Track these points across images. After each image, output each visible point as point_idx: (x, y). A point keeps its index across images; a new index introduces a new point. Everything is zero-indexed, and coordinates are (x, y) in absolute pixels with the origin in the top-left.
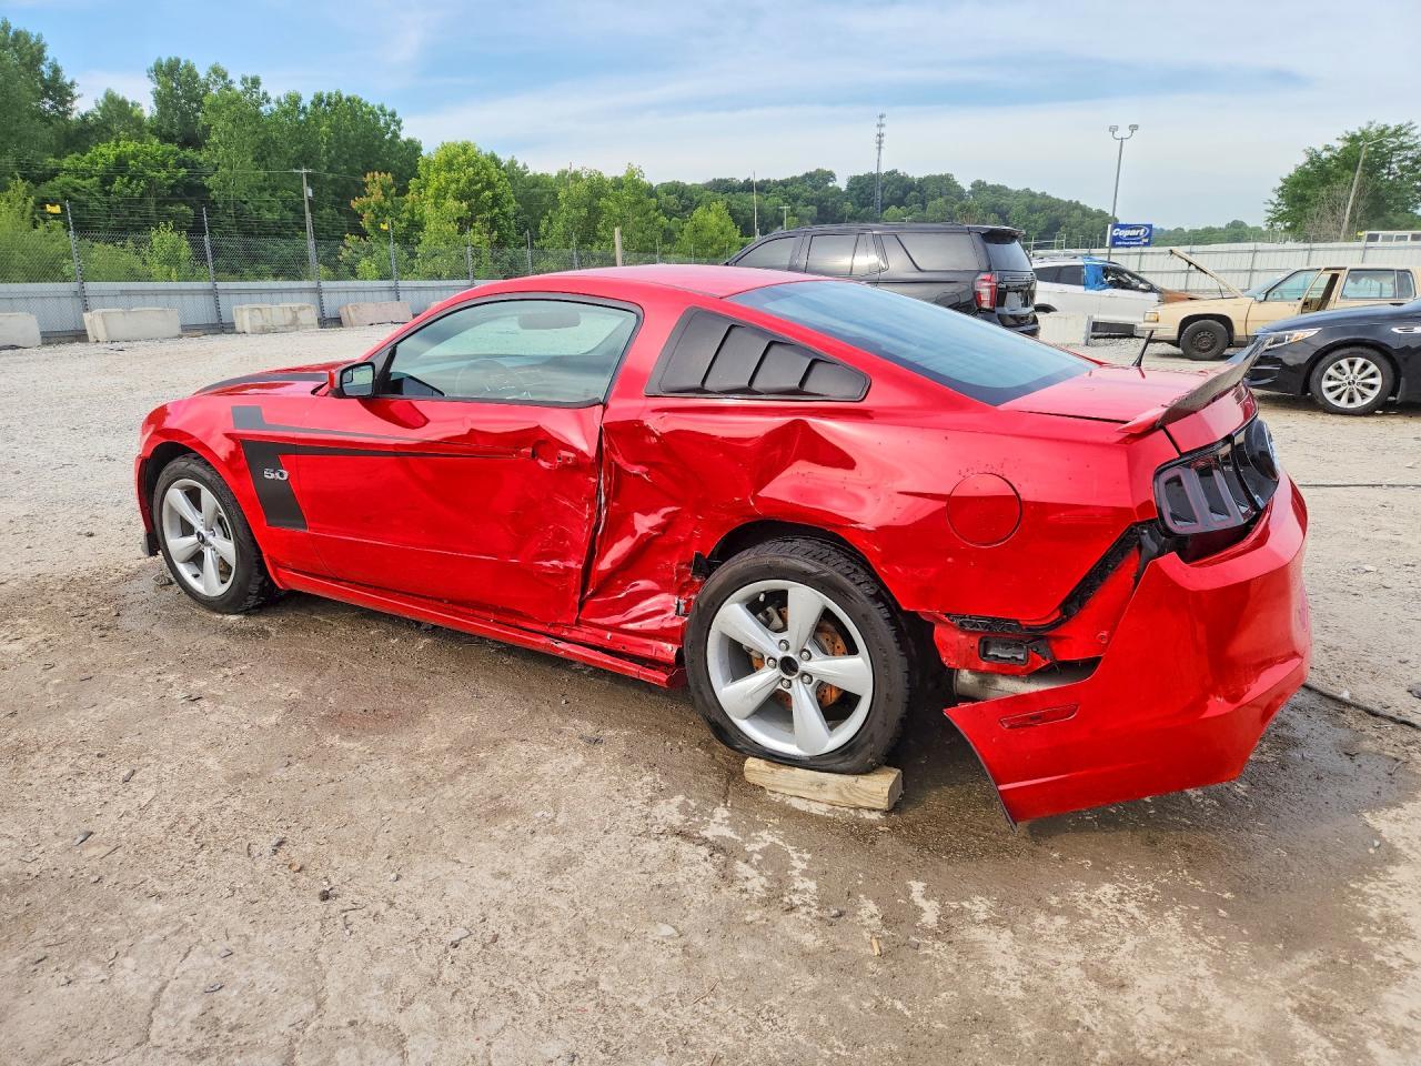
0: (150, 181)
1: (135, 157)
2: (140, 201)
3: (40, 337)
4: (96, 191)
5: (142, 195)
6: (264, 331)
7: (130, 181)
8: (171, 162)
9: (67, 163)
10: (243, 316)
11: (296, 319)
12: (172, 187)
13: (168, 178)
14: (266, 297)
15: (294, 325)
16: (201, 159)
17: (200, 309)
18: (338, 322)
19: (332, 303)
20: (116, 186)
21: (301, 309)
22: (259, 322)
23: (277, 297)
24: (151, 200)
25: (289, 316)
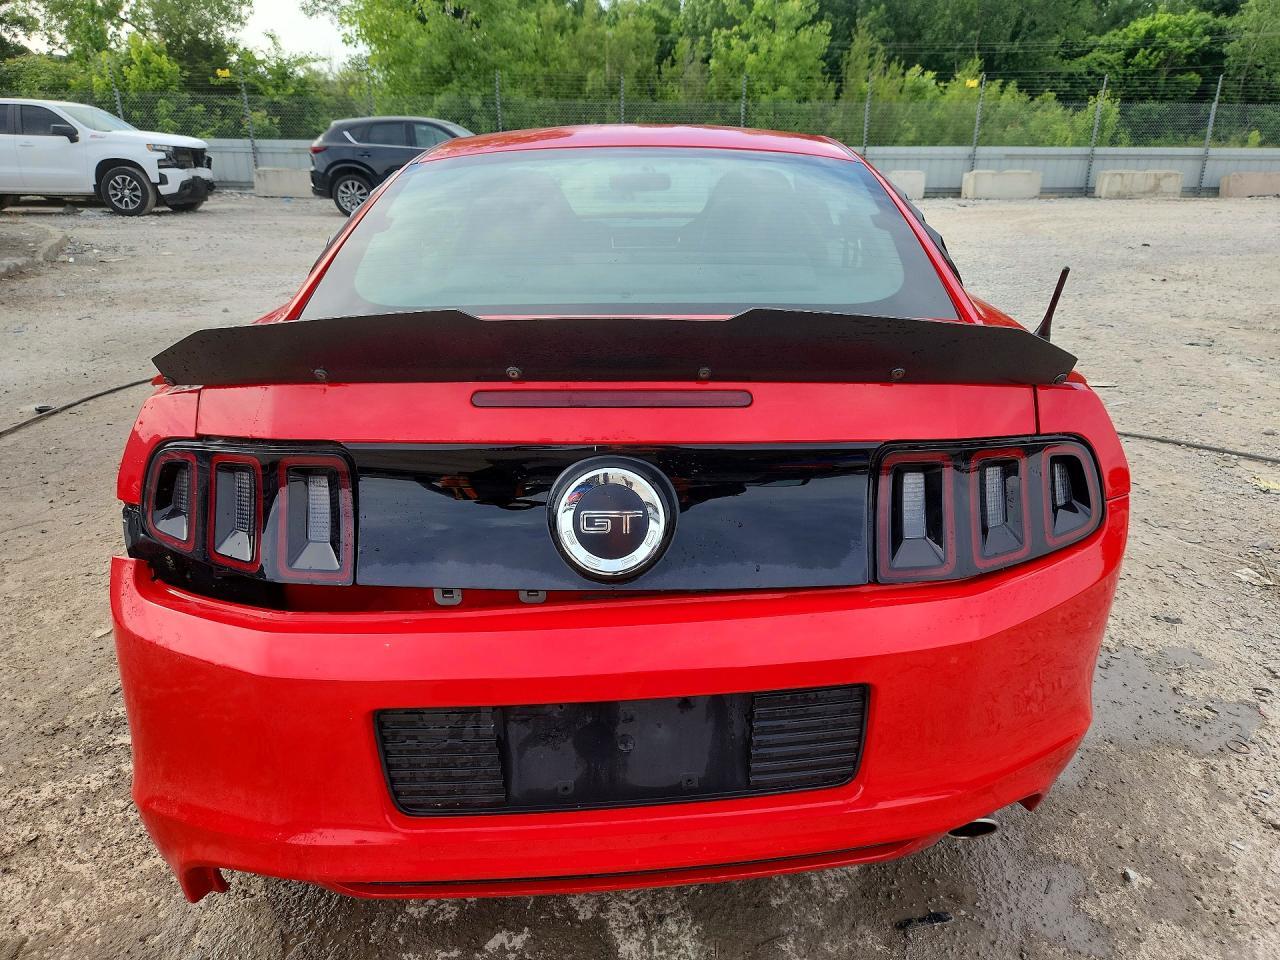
0: (1170, 52)
1: (1164, 28)
2: (1154, 72)
3: (923, 191)
4: (1118, 64)
5: (1158, 65)
6: (1120, 196)
7: (1151, 53)
8: (1198, 31)
9: (1103, 40)
10: (1104, 182)
11: (1157, 186)
12: (1189, 57)
13: (1188, 47)
14: (1132, 163)
15: (1154, 191)
16: (1230, 25)
17: (1069, 172)
18: (1214, 192)
19: (1214, 172)
20: (1138, 58)
21: (1168, 176)
22: (1116, 187)
23: (1143, 163)
24: (1164, 70)
25: (1151, 182)
